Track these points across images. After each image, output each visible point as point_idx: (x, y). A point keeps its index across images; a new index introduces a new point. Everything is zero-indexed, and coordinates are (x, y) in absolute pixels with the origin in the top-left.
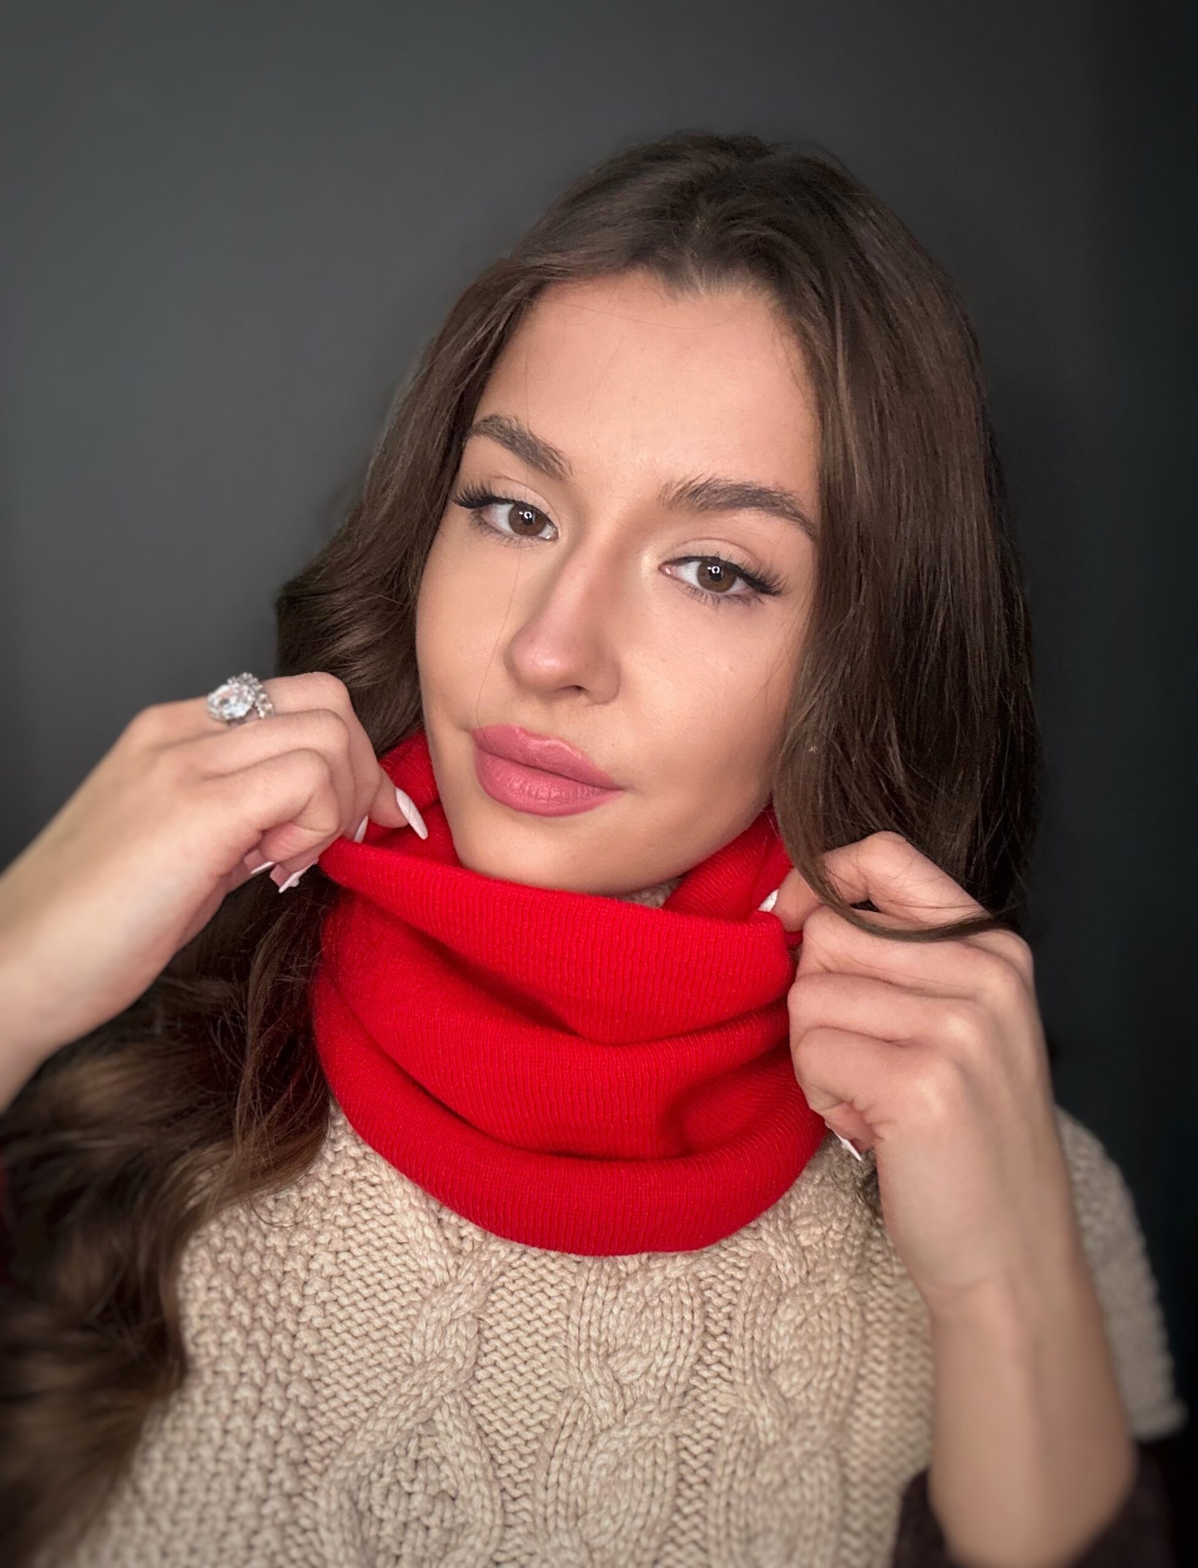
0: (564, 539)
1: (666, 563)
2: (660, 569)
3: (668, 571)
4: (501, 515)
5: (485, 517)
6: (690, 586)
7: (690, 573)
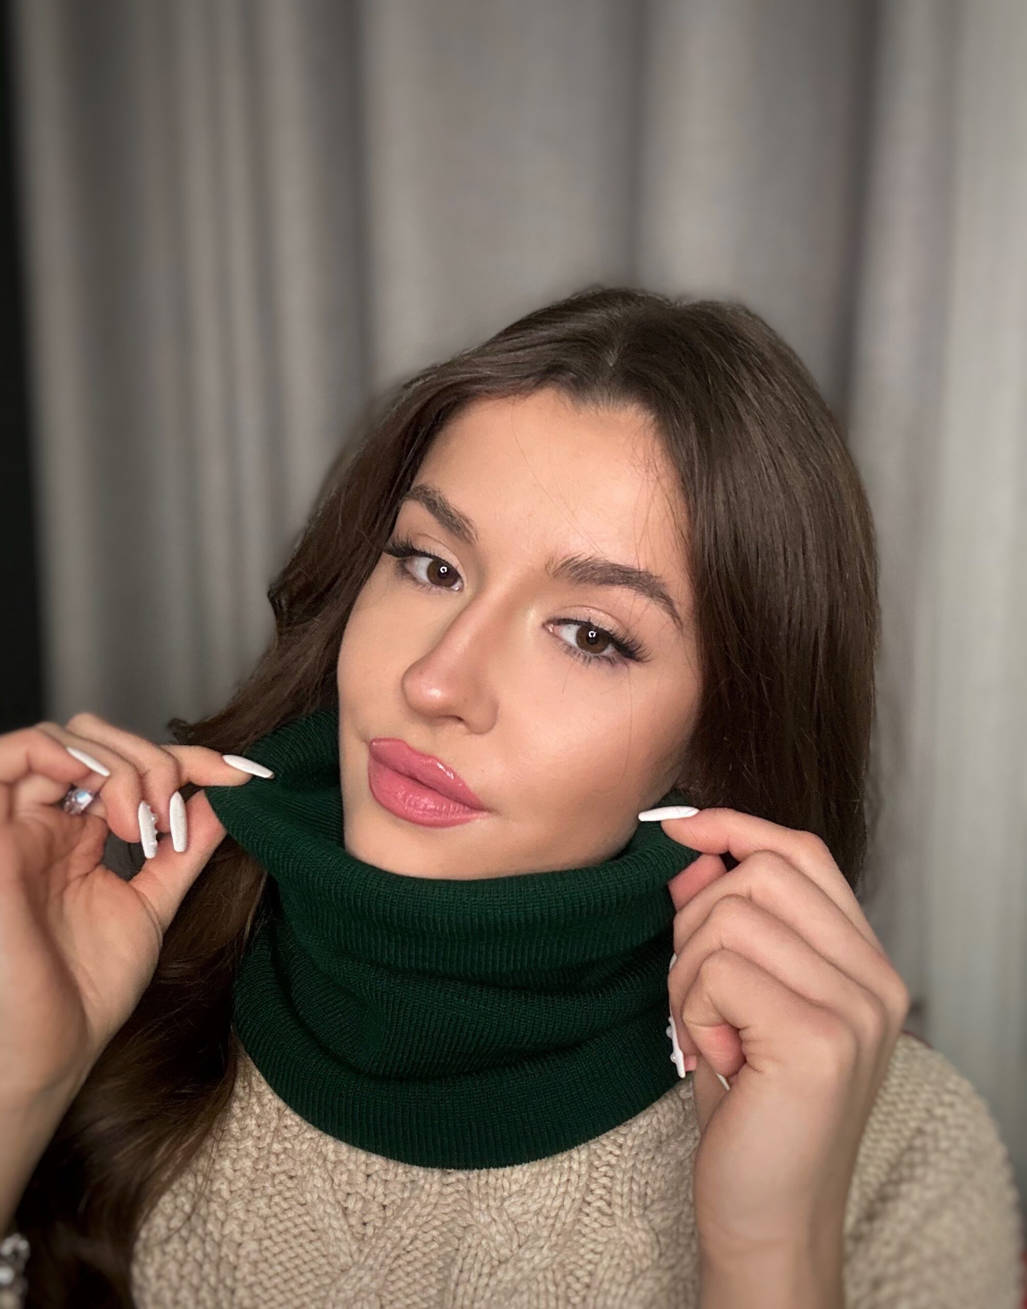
0: (468, 592)
1: (550, 622)
2: (544, 626)
3: (551, 630)
4: (421, 567)
5: (408, 567)
6: (566, 643)
7: (570, 634)
